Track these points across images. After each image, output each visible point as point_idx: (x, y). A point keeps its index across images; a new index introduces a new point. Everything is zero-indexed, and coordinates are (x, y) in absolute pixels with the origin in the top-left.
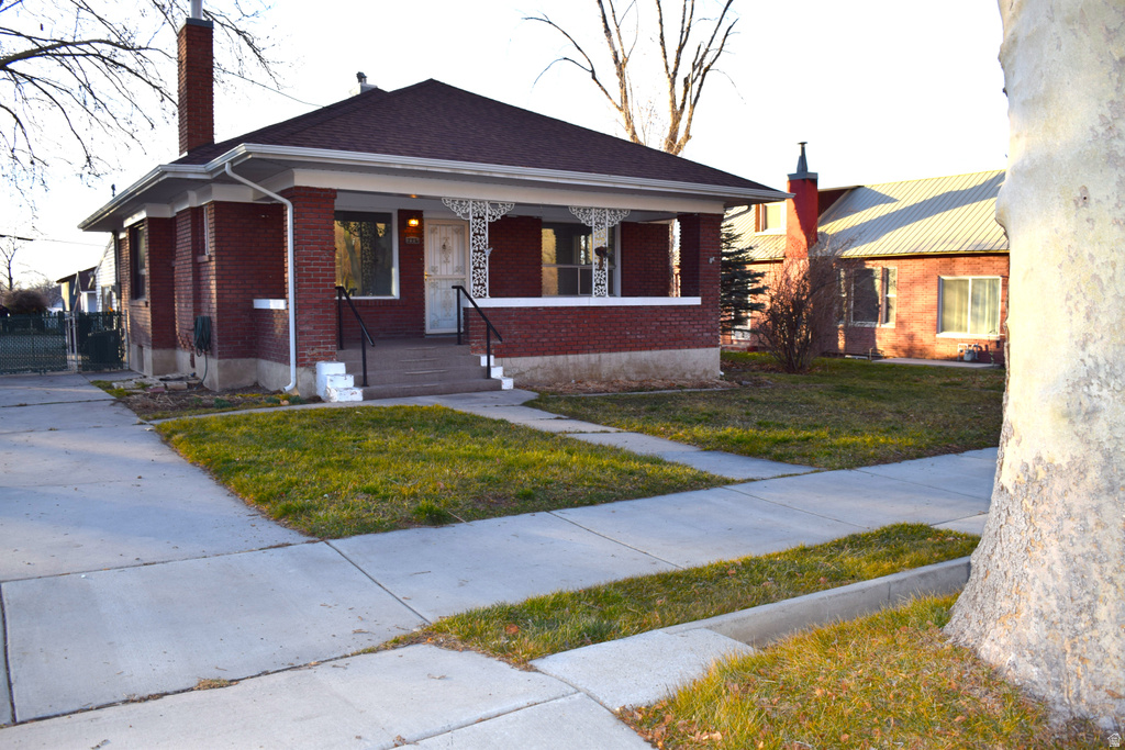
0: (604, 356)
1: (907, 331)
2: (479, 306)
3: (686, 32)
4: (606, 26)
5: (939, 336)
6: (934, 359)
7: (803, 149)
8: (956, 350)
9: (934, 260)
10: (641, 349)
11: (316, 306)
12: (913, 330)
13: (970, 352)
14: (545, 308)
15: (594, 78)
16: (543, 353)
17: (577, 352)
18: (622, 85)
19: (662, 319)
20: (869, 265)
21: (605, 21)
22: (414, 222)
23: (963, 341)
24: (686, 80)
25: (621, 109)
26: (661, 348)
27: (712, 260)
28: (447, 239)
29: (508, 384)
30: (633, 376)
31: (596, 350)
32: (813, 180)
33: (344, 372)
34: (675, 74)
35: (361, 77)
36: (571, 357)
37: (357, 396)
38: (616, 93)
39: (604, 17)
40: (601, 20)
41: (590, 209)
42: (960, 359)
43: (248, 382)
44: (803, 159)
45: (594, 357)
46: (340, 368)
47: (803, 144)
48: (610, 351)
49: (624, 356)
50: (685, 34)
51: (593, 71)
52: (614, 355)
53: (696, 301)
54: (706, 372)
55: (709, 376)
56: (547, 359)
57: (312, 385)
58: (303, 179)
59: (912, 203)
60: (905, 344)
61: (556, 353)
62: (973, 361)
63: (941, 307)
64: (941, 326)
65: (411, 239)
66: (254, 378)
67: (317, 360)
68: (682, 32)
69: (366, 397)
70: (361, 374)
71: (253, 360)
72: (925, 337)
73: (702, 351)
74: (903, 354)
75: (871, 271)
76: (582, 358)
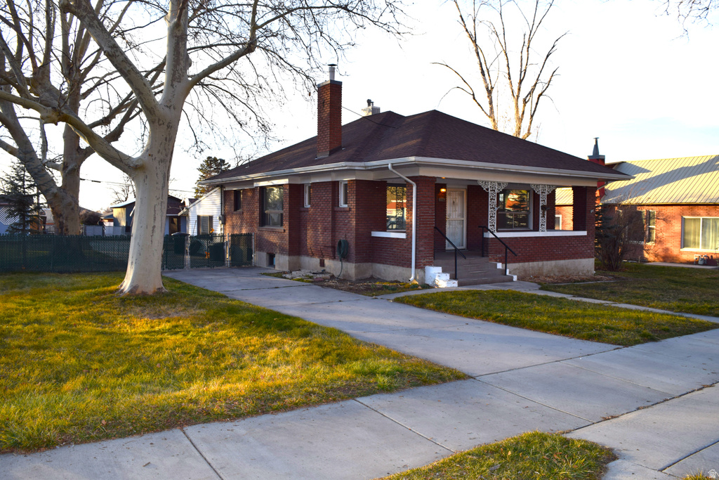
0: (545, 263)
1: (664, 246)
2: (498, 237)
3: (523, 73)
4: (482, 69)
5: (682, 250)
6: (681, 263)
7: (596, 142)
8: (694, 257)
9: (679, 207)
10: (560, 259)
11: (426, 237)
12: (667, 246)
13: (702, 259)
14: (520, 238)
15: (474, 98)
16: (519, 262)
17: (533, 261)
18: (491, 103)
19: (570, 243)
20: (639, 209)
21: (481, 66)
22: (443, 190)
23: (697, 253)
24: (525, 100)
25: (489, 117)
26: (569, 258)
27: (592, 211)
28: (456, 199)
29: (515, 278)
30: (557, 274)
31: (542, 260)
32: (603, 159)
33: (441, 271)
34: (518, 96)
35: (369, 102)
36: (531, 263)
37: (454, 284)
38: (487, 107)
39: (481, 64)
40: (479, 66)
41: (539, 185)
42: (696, 262)
43: (368, 275)
44: (596, 147)
45: (540, 263)
46: (439, 269)
47: (596, 139)
48: (547, 260)
49: (553, 263)
50: (523, 74)
51: (473, 95)
52: (549, 262)
53: (584, 233)
54: (588, 271)
55: (590, 274)
56: (521, 264)
57: (423, 278)
58: (423, 172)
59: (660, 174)
60: (662, 254)
61: (524, 261)
62: (704, 265)
63: (684, 233)
64: (684, 243)
65: (441, 199)
66: (371, 273)
67: (425, 265)
68: (521, 72)
69: (460, 285)
70: (454, 273)
71: (370, 264)
72: (675, 250)
73: (587, 260)
74: (661, 260)
75: (641, 212)
76: (535, 263)
